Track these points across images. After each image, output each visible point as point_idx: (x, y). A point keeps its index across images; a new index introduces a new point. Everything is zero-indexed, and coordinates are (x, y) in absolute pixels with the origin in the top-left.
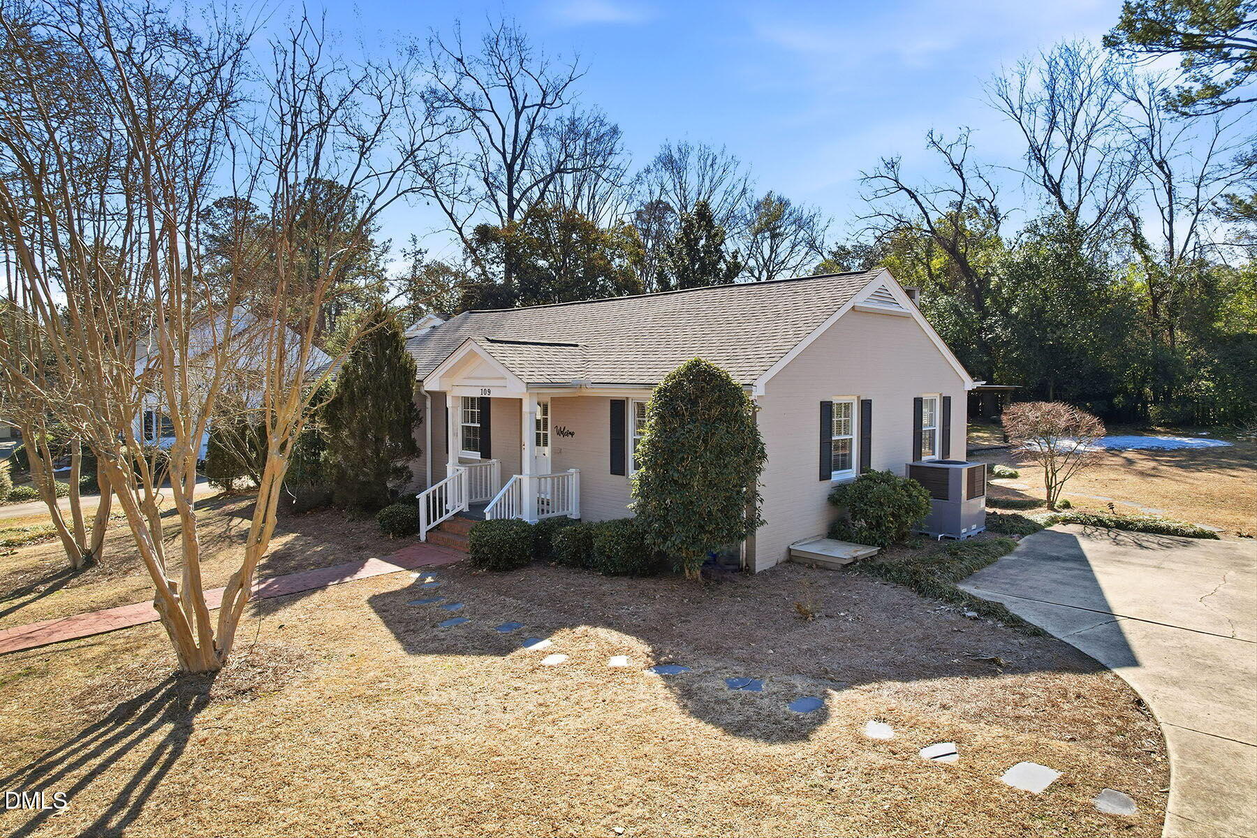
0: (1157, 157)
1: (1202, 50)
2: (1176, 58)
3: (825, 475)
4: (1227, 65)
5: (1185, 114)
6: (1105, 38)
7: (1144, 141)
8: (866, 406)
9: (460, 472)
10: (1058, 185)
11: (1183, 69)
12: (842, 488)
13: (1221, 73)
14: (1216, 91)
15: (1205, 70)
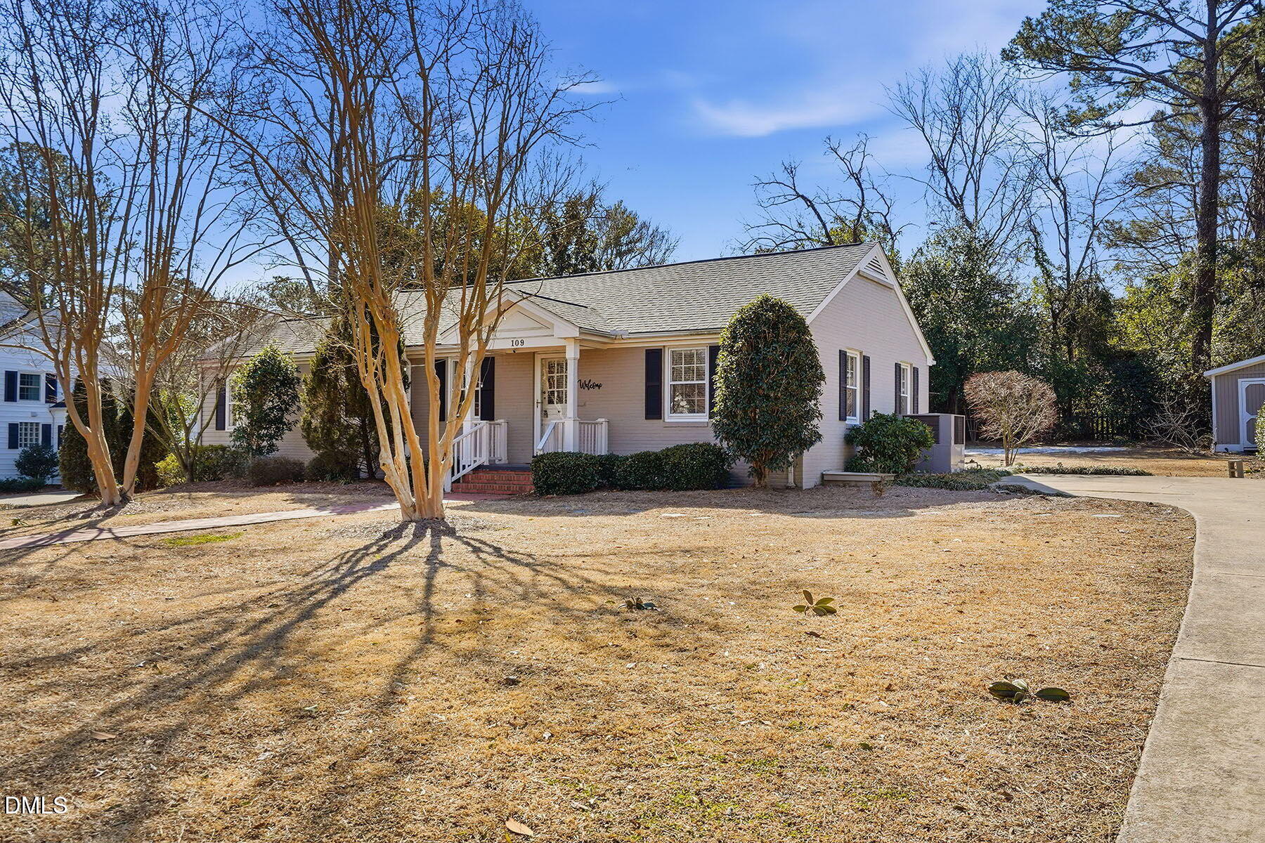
0: (1052, 174)
1: (1087, 70)
2: (1065, 77)
3: (842, 418)
4: (1110, 88)
5: (1072, 134)
6: (1004, 51)
7: (1040, 157)
8: (866, 361)
9: (478, 426)
10: (961, 197)
11: (1071, 89)
12: (854, 429)
13: (1104, 96)
14: (1102, 113)
15: (1092, 91)
